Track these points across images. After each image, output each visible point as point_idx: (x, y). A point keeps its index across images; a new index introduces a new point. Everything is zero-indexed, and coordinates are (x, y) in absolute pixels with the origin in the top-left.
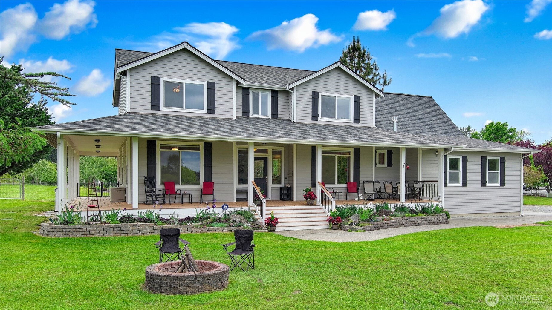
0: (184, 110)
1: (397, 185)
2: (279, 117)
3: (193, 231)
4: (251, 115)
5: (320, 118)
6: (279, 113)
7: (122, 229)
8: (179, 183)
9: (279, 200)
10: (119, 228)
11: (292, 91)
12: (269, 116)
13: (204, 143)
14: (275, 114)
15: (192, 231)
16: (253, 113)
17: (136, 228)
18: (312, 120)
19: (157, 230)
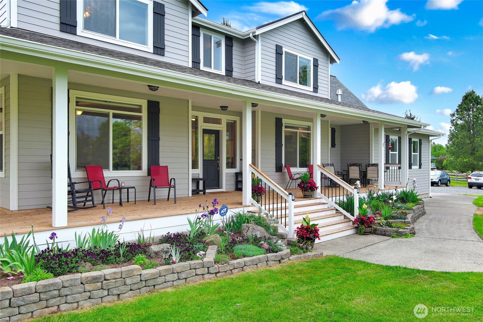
0: (117, 40)
1: (348, 168)
2: (235, 74)
3: (219, 272)
4: (202, 67)
5: (284, 82)
6: (234, 69)
7: (64, 292)
8: (108, 168)
9: (234, 190)
10: (56, 292)
11: (256, 40)
12: (223, 72)
13: (148, 100)
14: (229, 70)
15: (216, 273)
16: (205, 65)
17: (99, 284)
18: (276, 83)
19: (148, 282)
